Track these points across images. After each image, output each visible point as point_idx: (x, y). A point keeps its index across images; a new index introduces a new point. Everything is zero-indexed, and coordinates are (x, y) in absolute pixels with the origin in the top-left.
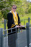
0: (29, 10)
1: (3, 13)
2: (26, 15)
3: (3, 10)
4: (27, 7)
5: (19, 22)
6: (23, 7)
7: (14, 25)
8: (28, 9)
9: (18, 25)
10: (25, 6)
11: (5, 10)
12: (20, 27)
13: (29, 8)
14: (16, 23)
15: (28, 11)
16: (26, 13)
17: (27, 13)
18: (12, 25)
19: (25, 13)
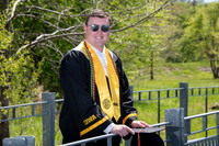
0: (186, 43)
1: (40, 59)
2: (171, 69)
3: (40, 41)
4: (175, 29)
5: (126, 104)
6: (149, 25)
7: (100, 122)
8: (178, 36)
9: (120, 122)
10: (163, 24)
11: (51, 44)
12: (133, 131)
13: (187, 30)
14: (111, 111)
15: (182, 50)
16: (170, 59)
17: (177, 61)
18: (87, 121)
19: (164, 60)
